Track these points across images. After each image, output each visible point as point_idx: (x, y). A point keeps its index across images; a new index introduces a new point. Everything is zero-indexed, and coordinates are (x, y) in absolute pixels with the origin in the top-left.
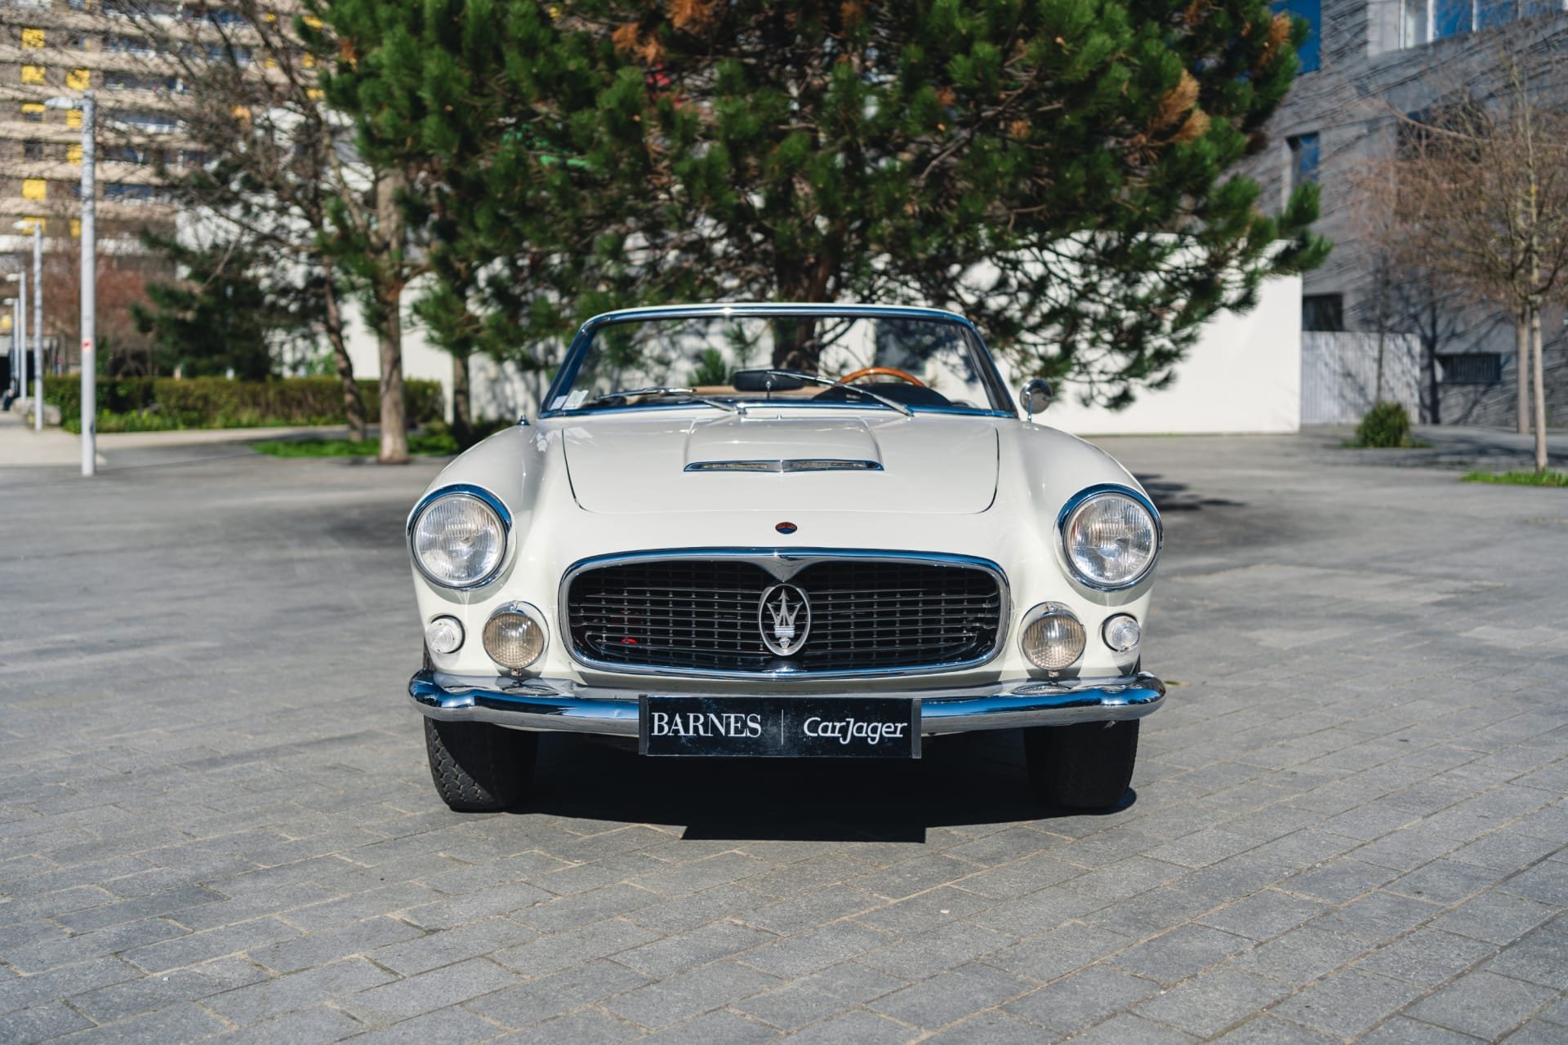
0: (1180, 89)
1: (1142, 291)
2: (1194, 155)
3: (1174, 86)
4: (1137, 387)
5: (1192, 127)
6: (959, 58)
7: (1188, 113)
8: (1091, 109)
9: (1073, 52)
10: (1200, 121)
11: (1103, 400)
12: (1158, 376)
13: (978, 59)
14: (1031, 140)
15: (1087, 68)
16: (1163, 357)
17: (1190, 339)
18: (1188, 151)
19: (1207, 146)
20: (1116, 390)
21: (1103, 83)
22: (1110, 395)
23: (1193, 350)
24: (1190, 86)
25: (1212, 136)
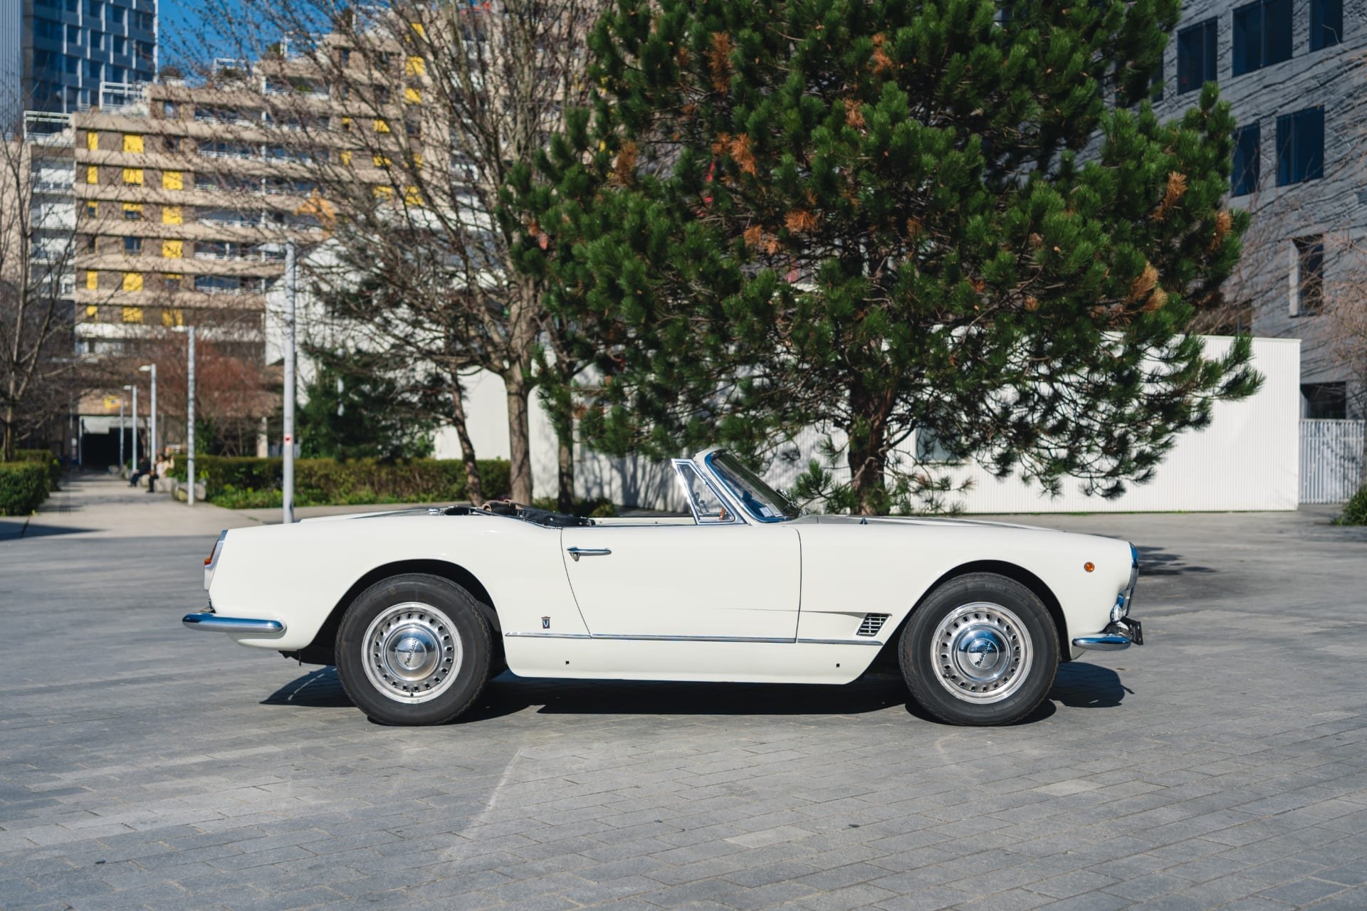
0: (1144, 276)
1: (1129, 410)
2: (1156, 322)
3: (1140, 275)
4: (1126, 481)
5: (1154, 301)
6: (988, 262)
7: (1152, 291)
8: (1080, 292)
9: (1066, 257)
10: (1161, 296)
11: (1099, 491)
12: (1143, 472)
13: (1000, 262)
14: (1040, 311)
15: (1077, 265)
16: (1146, 460)
17: (1167, 445)
18: (1152, 319)
19: (1165, 315)
20: (1110, 483)
21: (1089, 273)
22: (1106, 487)
23: (1169, 455)
24: (1152, 273)
25: (1168, 307)
